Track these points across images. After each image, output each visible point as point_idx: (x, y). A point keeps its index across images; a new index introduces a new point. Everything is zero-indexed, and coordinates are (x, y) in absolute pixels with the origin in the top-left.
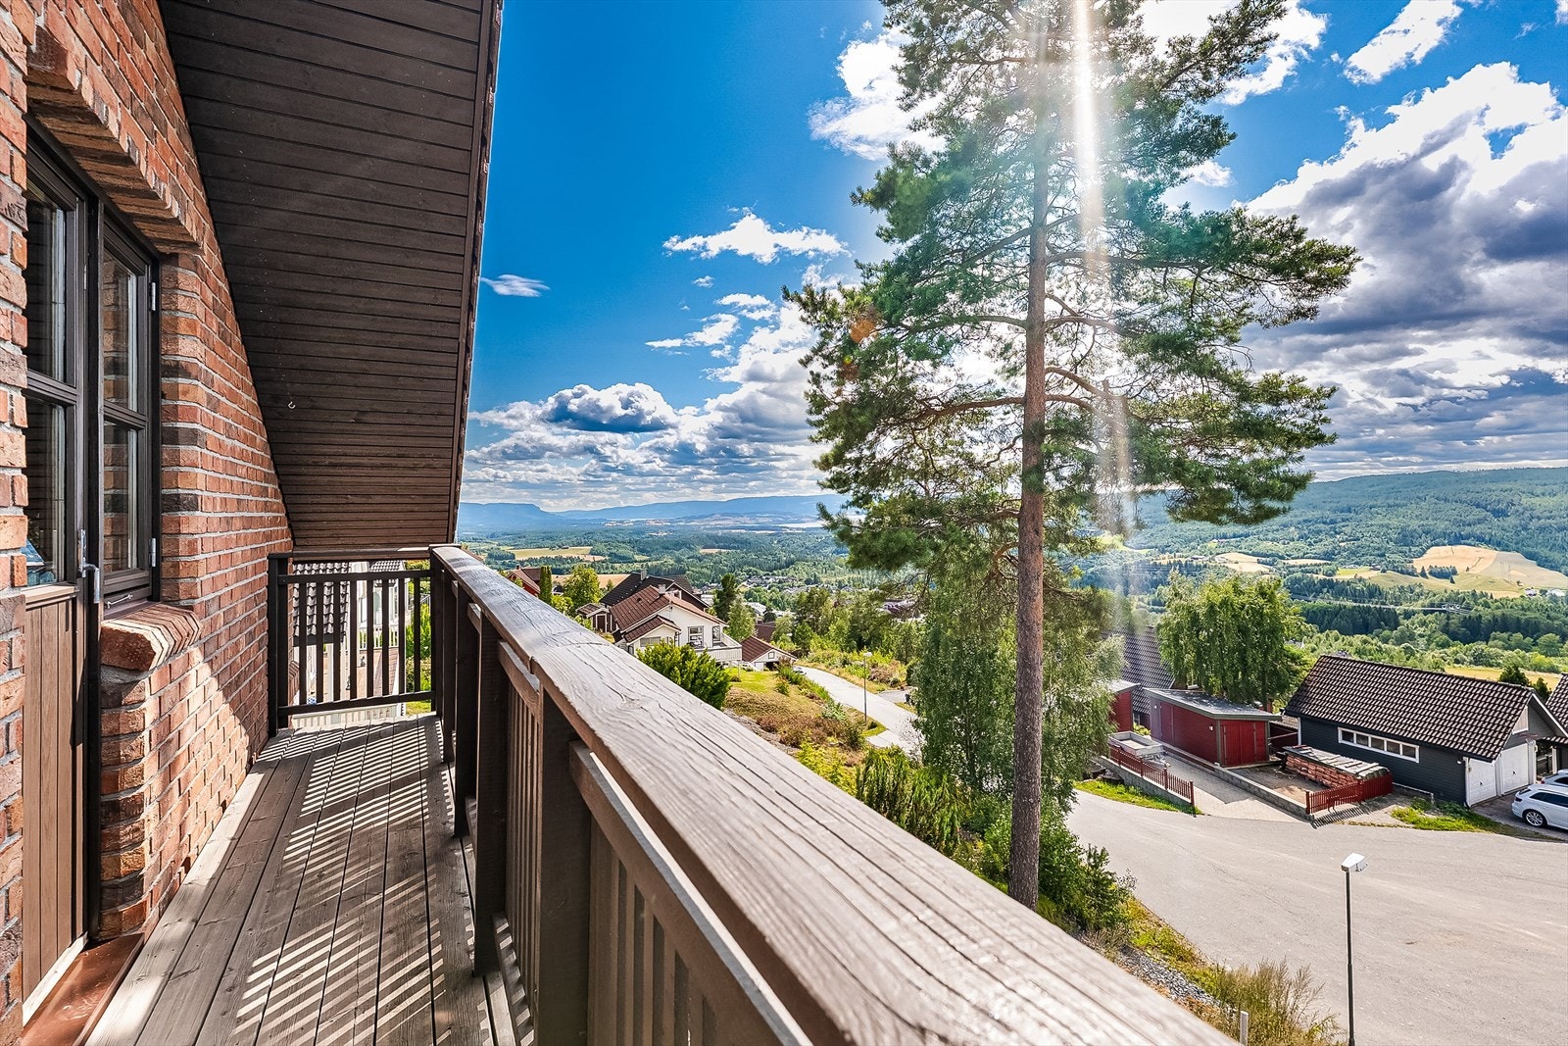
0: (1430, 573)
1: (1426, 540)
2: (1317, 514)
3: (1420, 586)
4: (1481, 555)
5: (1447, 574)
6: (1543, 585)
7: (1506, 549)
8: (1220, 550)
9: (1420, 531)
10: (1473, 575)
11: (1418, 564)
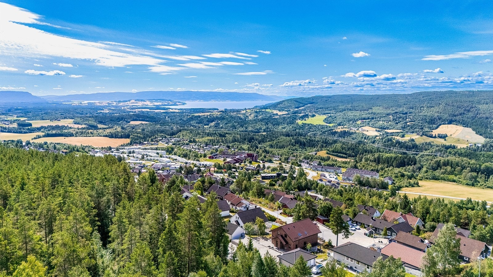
0: (438, 136)
1: (439, 122)
2: (401, 109)
3: (433, 142)
4: (457, 129)
5: (444, 137)
6: (475, 142)
7: (467, 126)
8: (361, 125)
9: (437, 118)
10: (452, 138)
11: (435, 132)
